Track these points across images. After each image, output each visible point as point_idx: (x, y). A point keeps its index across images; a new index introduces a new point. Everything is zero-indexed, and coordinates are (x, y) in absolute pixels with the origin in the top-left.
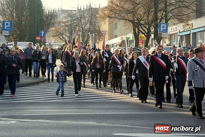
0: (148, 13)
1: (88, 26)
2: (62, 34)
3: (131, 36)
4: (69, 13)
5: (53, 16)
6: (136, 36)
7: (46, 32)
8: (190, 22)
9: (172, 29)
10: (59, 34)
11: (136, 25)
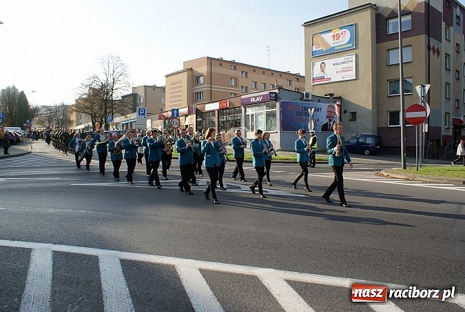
0: (101, 109)
1: (62, 117)
2: (43, 122)
3: (91, 124)
4: (48, 108)
5: (36, 110)
6: (94, 124)
7: (31, 121)
8: (128, 116)
9: (117, 120)
10: (41, 122)
11: (94, 117)
